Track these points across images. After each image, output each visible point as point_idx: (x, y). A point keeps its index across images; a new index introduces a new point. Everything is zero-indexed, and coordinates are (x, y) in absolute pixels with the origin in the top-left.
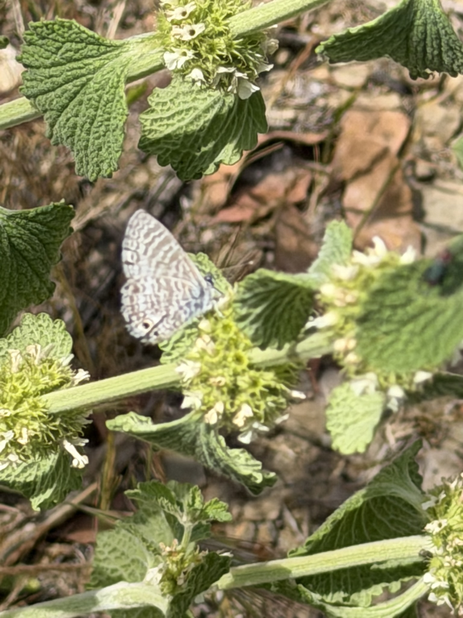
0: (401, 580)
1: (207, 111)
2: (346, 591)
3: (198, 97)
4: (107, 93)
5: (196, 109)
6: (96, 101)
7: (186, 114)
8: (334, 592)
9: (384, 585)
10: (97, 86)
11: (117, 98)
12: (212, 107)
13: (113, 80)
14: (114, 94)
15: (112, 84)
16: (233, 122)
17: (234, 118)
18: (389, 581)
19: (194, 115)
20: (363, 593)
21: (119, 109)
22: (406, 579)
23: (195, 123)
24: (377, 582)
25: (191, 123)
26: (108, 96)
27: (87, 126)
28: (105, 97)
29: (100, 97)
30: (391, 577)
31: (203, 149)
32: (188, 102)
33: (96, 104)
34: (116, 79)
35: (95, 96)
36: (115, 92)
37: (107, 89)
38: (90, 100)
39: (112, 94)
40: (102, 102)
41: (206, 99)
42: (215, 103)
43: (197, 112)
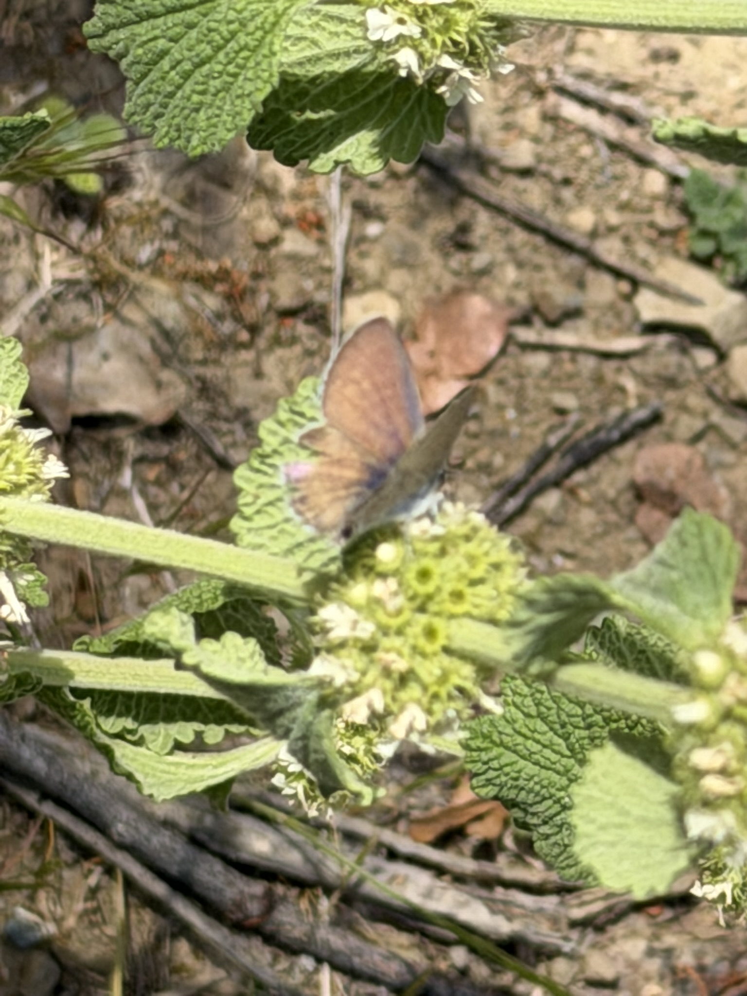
0: (227, 726)
1: (336, 55)
2: (135, 718)
3: (323, 24)
4: (248, 34)
5: (315, 43)
6: (223, 38)
7: (293, 45)
8: (120, 715)
9: (197, 726)
10: (232, 15)
11: (265, 51)
12: (348, 54)
13: (266, 18)
14: (261, 41)
15: (263, 23)
16: (380, 99)
17: (386, 93)
18: (206, 722)
19: (308, 53)
20: (161, 728)
21: (264, 71)
22: (235, 728)
23: (308, 67)
24: (187, 719)
25: (300, 64)
26: (249, 39)
27: (187, 66)
28: (242, 39)
29: (233, 34)
30: (211, 716)
31: (310, 115)
32: (302, 26)
33: (221, 42)
34: (271, 19)
35: (223, 29)
36: (263, 38)
37: (251, 27)
38: (210, 30)
39: (257, 40)
40: (233, 45)
41: (337, 34)
42: (357, 51)
43: (316, 51)
